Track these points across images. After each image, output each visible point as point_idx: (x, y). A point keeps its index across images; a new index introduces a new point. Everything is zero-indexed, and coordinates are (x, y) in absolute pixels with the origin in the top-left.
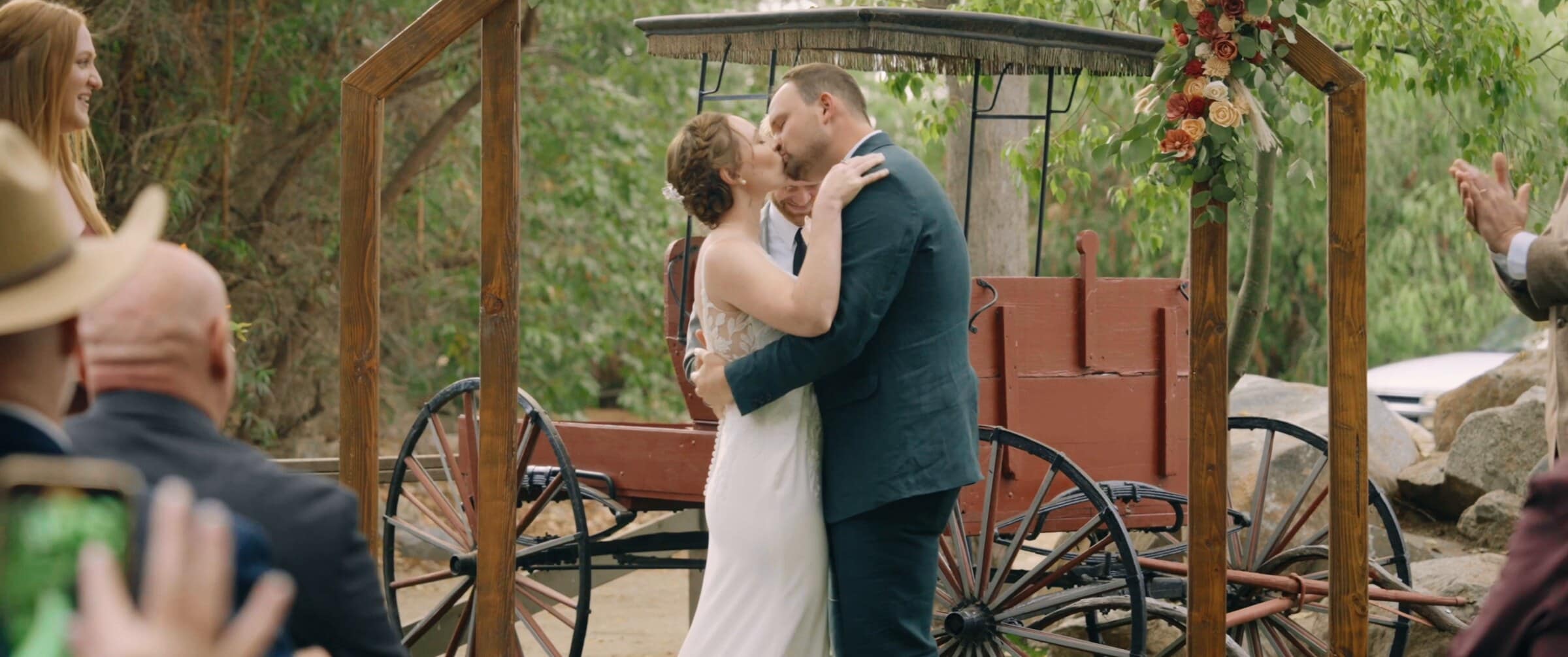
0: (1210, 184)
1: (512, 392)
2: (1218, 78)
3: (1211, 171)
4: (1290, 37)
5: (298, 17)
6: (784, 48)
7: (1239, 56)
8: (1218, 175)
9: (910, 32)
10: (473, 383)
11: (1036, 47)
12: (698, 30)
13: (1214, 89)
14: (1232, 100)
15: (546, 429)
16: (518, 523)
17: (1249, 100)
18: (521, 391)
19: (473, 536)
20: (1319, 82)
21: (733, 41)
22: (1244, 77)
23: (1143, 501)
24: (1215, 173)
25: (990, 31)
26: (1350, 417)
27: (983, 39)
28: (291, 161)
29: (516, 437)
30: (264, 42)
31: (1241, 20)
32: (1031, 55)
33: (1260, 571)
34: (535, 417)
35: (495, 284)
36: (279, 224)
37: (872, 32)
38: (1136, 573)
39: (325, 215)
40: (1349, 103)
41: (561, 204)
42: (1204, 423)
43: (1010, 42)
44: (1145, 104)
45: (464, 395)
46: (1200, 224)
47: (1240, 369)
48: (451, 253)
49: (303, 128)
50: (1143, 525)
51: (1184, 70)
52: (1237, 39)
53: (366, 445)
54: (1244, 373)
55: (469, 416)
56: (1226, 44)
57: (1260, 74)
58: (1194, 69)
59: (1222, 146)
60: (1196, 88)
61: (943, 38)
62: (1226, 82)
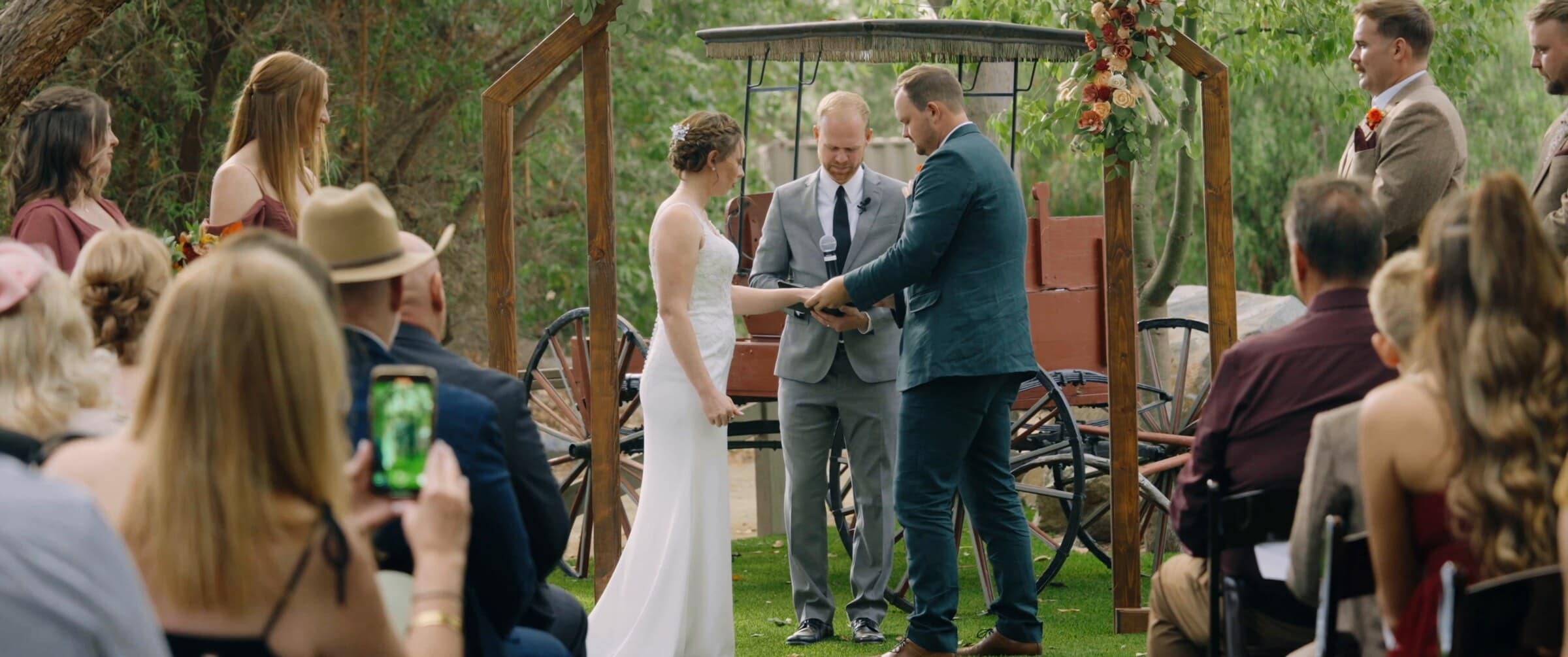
0: (1117, 149)
1: (613, 317)
2: (1120, 73)
3: (1116, 140)
4: (1170, 40)
5: (421, 11)
6: (809, 51)
7: (1134, 56)
8: (1122, 143)
9: (903, 37)
10: (582, 312)
11: (1000, 43)
12: (744, 39)
13: (1114, 79)
14: (1129, 88)
15: (639, 345)
16: (621, 416)
17: (1142, 87)
18: (619, 317)
19: (587, 429)
20: (1194, 72)
21: (771, 47)
22: (1138, 71)
23: (1087, 384)
24: (1119, 141)
25: (965, 33)
26: (1224, 314)
27: (959, 39)
28: (419, 132)
29: (617, 350)
30: (392, 32)
31: (1134, 29)
32: (997, 50)
33: (1182, 434)
34: (630, 336)
35: (598, 239)
36: (411, 185)
37: (874, 39)
38: (1076, 436)
39: (448, 176)
40: (1216, 87)
41: (647, 159)
42: (1118, 323)
43: (979, 41)
44: (1066, 93)
45: (575, 321)
46: (1111, 178)
47: (1173, 282)
48: (554, 203)
49: (428, 104)
50: (1090, 403)
51: (1094, 66)
52: (1131, 43)
53: (508, 359)
54: (1177, 285)
55: (580, 338)
56: (1124, 47)
57: (1149, 69)
58: (1102, 66)
59: (1124, 121)
60: (1101, 80)
61: (928, 41)
62: (1125, 76)
